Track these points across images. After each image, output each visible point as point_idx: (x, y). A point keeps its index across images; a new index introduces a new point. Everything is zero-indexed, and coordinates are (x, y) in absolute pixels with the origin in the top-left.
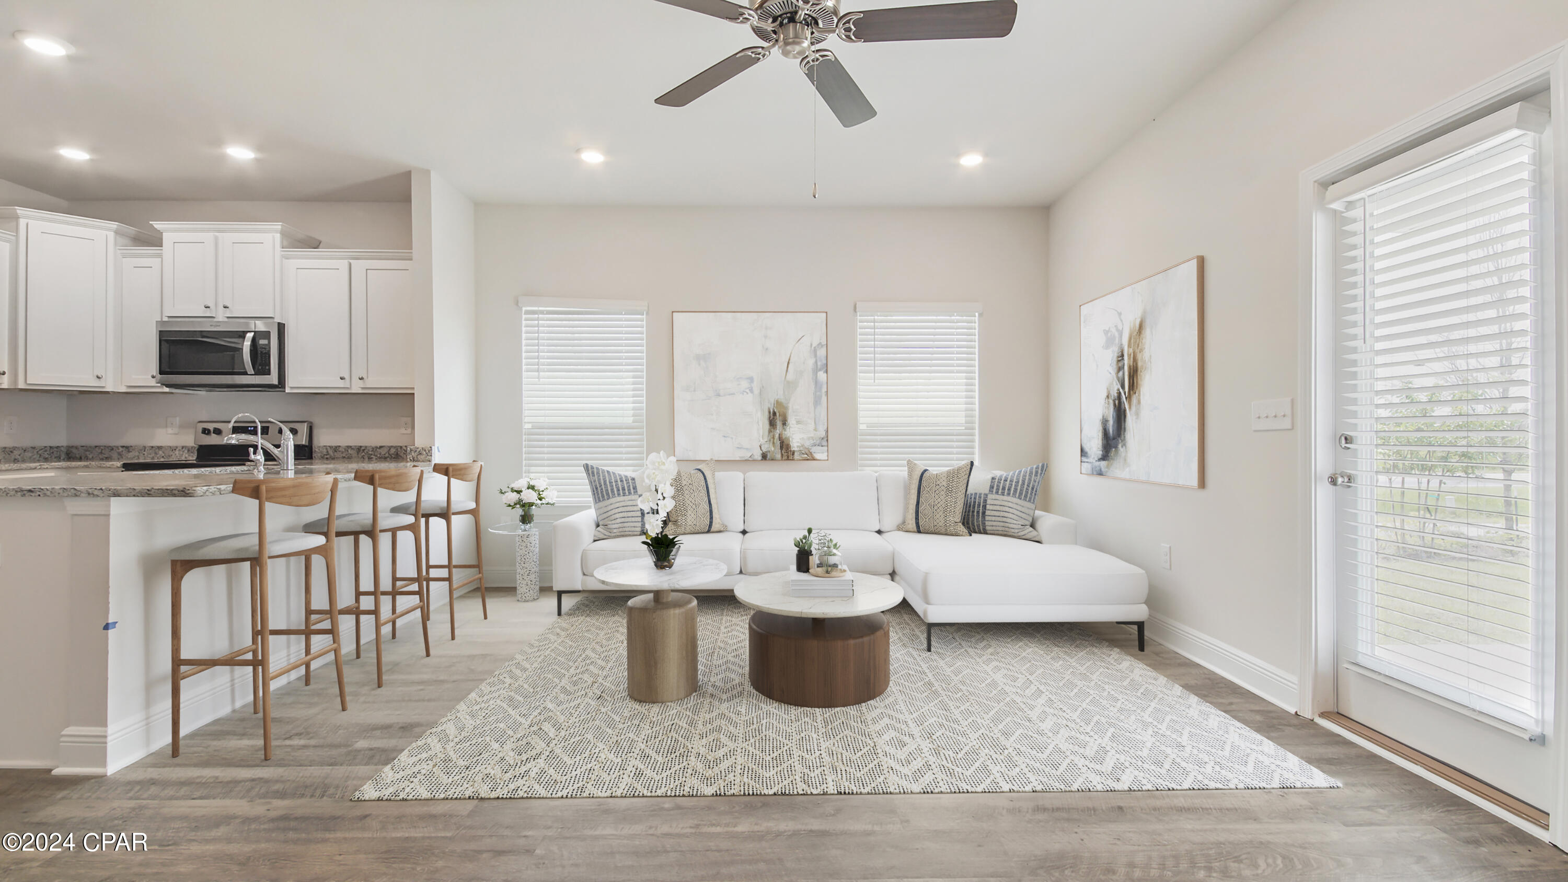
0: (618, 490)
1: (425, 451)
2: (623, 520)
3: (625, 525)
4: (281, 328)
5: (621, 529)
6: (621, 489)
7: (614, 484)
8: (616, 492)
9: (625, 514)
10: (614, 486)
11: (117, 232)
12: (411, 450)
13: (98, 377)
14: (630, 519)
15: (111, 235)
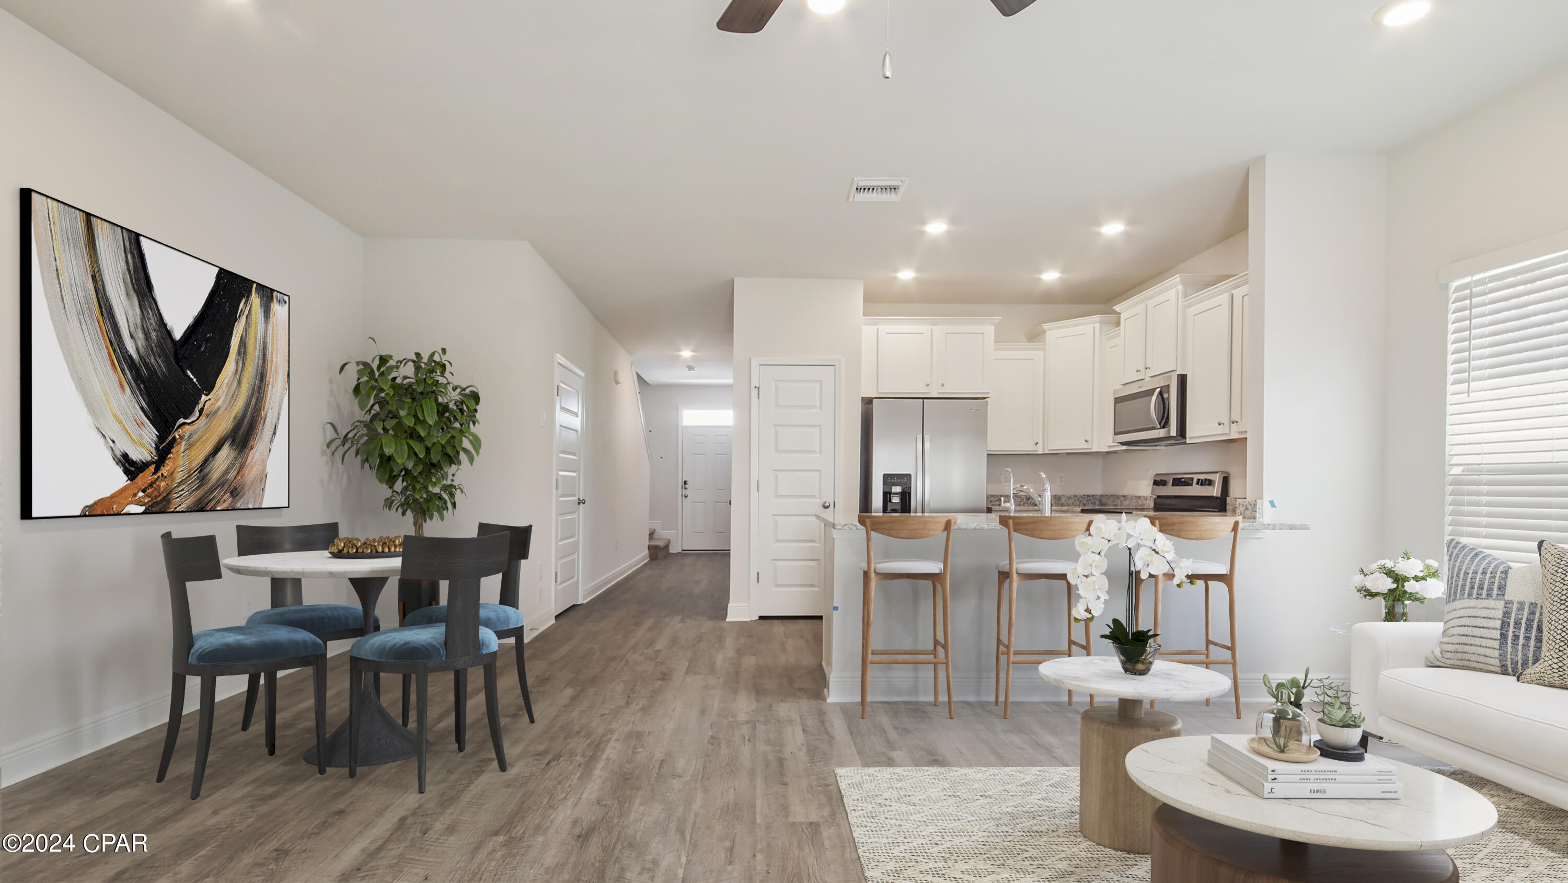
0: (1472, 588)
1: (1251, 505)
2: (1464, 639)
3: (1467, 648)
4: (1182, 379)
5: (1459, 655)
6: (1476, 586)
7: (1470, 576)
8: (1467, 591)
9: (1469, 631)
10: (1469, 580)
11: (1101, 323)
12: (1239, 504)
13: (1086, 441)
14: (1477, 641)
15: (1097, 326)
